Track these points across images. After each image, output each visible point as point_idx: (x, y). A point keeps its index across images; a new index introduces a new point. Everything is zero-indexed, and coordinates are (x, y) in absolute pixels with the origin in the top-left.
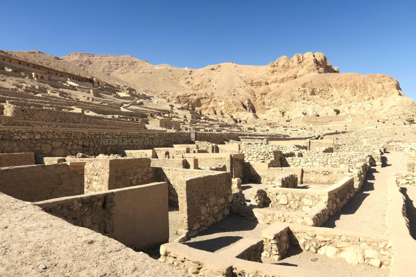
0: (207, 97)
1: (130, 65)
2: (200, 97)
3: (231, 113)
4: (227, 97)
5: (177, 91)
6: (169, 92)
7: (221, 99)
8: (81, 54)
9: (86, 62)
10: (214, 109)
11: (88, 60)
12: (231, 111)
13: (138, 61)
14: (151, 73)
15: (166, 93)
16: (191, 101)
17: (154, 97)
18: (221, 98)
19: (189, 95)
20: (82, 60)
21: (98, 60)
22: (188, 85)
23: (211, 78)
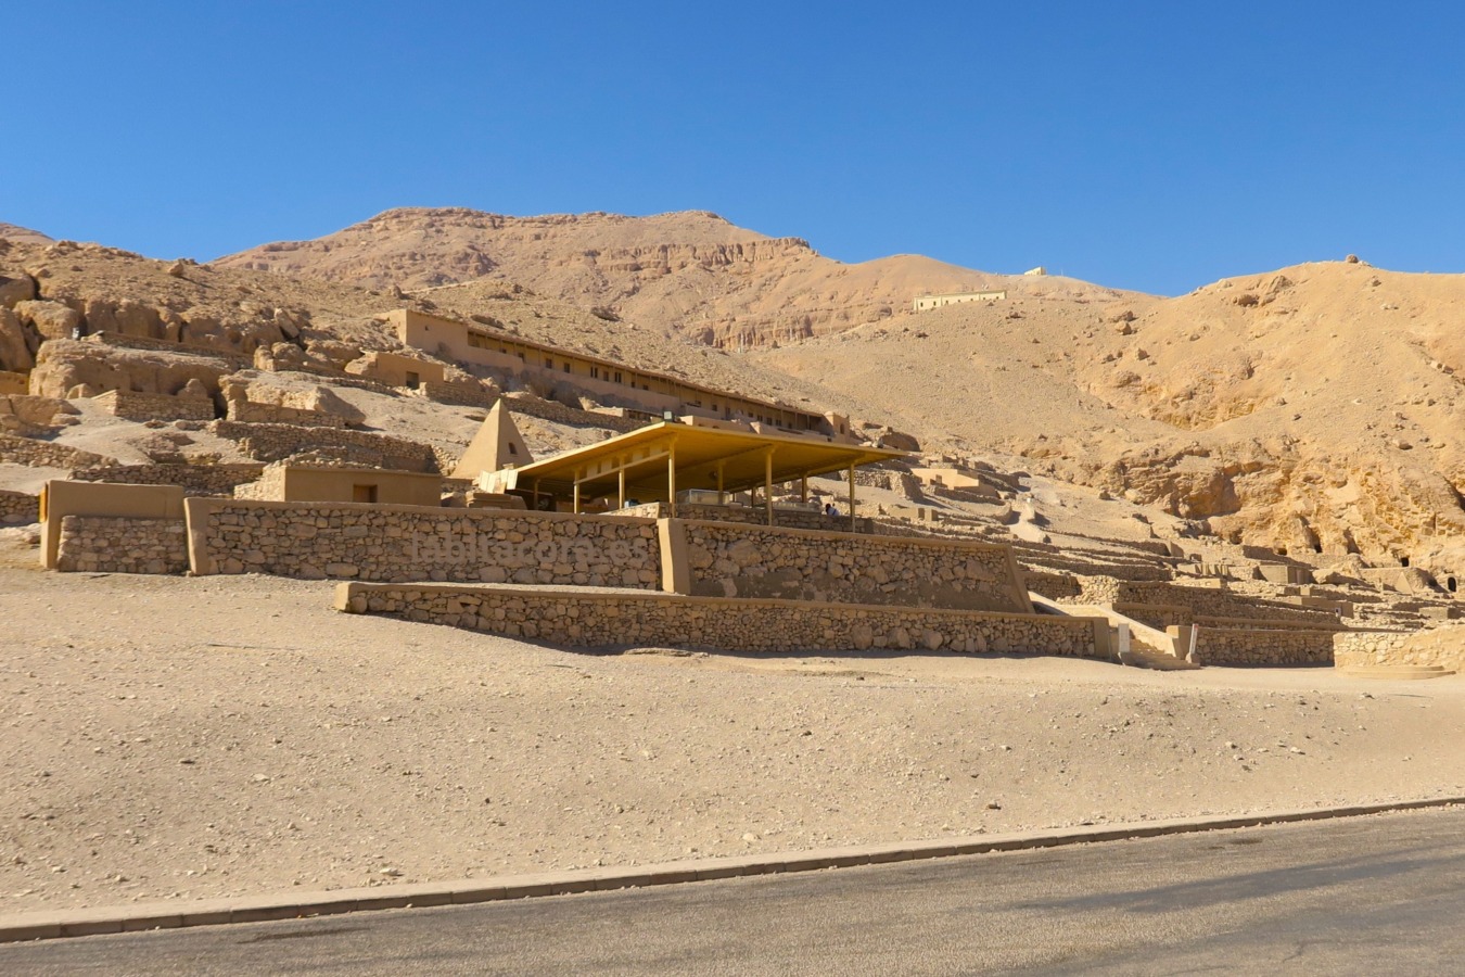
0: (1266, 461)
1: (706, 266)
2: (1227, 465)
3: (1398, 540)
4: (1371, 458)
5: (1097, 436)
6: (1059, 439)
7: (1339, 471)
8: (429, 214)
9: (460, 261)
10: (1305, 523)
11: (472, 248)
12: (1398, 533)
13: (750, 241)
14: (924, 336)
15: (1046, 445)
16: (1188, 483)
17: (1029, 476)
18: (1338, 466)
19: (1174, 454)
20: (442, 250)
21: (525, 247)
22: (1128, 397)
23: (1250, 349)
